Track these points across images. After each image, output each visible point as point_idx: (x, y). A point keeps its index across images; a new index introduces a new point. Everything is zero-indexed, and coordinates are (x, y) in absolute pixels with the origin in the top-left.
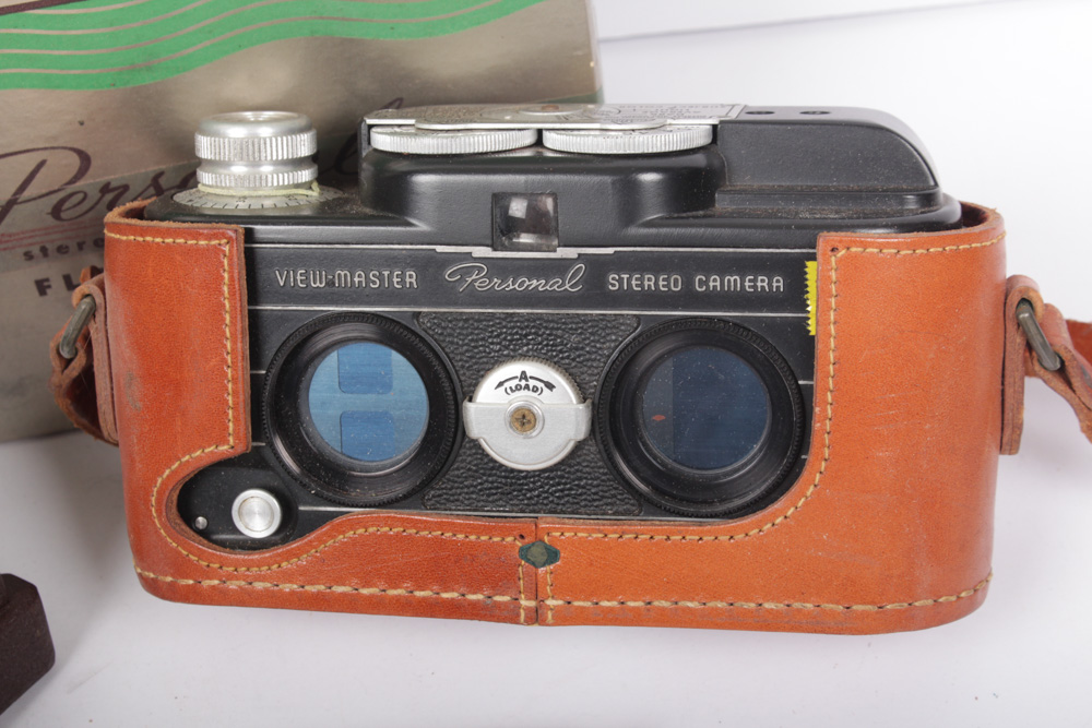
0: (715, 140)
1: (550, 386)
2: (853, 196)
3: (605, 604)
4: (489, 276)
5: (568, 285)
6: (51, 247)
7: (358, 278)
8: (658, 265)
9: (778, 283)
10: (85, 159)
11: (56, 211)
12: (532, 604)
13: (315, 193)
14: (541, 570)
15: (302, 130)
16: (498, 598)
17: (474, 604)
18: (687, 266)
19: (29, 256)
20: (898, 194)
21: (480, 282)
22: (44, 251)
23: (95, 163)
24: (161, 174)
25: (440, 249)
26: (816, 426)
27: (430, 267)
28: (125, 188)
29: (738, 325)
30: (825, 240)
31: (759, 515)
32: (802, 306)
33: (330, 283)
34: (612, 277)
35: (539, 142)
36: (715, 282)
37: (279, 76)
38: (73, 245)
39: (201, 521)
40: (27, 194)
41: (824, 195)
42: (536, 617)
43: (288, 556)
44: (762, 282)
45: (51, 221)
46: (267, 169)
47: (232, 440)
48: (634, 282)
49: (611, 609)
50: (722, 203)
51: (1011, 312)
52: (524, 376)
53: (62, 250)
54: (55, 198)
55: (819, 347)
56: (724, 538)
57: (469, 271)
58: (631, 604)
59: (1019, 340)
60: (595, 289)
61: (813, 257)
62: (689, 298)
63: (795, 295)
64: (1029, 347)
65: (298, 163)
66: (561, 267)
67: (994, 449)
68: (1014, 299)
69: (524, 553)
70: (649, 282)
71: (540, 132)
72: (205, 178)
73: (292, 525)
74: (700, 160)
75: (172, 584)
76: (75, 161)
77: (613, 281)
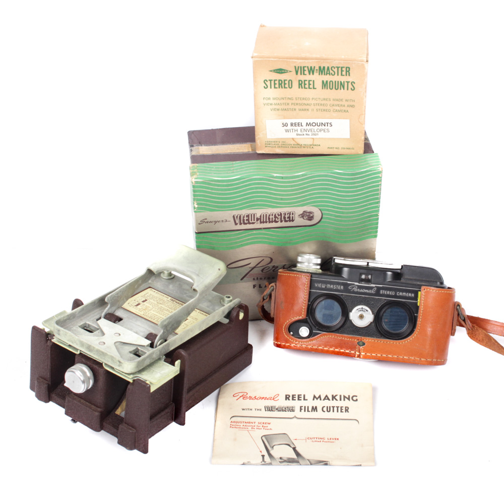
0: (402, 268)
1: (367, 311)
2: (428, 281)
3: (373, 354)
4: (357, 288)
5: (373, 292)
6: (259, 278)
7: (332, 286)
8: (390, 289)
9: (413, 295)
10: (272, 260)
11: (262, 270)
12: (358, 354)
13: (320, 271)
14: (361, 347)
15: (319, 258)
16: (352, 352)
17: (347, 353)
18: (396, 290)
19: (254, 279)
20: (436, 282)
21: (356, 289)
22: (257, 278)
23: (273, 261)
24: (285, 265)
25: (348, 282)
26: (418, 322)
27: (346, 285)
28: (277, 267)
29: (404, 302)
30: (423, 288)
31: (405, 339)
32: (417, 300)
33: (326, 287)
34: (381, 291)
35: (368, 265)
36: (401, 294)
37: (313, 247)
38: (263, 278)
39: (292, 333)
40: (258, 266)
41: (422, 281)
42: (359, 356)
43: (310, 341)
44: (410, 295)
45: (261, 272)
46: (311, 265)
47: (303, 316)
48: (385, 292)
49: (374, 356)
50: (402, 280)
51: (455, 307)
52: (362, 308)
53: (261, 279)
54: (263, 267)
55: (420, 308)
56: (398, 343)
57: (353, 287)
58: (378, 355)
59: (457, 312)
60: (378, 293)
61: (420, 291)
62: (395, 296)
63: (416, 298)
64: (458, 315)
65: (317, 264)
66: (371, 288)
67: (450, 334)
68: (457, 304)
69: (358, 343)
70: (388, 292)
71: (368, 263)
72: (299, 265)
73: (311, 334)
74: (399, 271)
75: (284, 345)
76: (270, 260)
77: (381, 292)
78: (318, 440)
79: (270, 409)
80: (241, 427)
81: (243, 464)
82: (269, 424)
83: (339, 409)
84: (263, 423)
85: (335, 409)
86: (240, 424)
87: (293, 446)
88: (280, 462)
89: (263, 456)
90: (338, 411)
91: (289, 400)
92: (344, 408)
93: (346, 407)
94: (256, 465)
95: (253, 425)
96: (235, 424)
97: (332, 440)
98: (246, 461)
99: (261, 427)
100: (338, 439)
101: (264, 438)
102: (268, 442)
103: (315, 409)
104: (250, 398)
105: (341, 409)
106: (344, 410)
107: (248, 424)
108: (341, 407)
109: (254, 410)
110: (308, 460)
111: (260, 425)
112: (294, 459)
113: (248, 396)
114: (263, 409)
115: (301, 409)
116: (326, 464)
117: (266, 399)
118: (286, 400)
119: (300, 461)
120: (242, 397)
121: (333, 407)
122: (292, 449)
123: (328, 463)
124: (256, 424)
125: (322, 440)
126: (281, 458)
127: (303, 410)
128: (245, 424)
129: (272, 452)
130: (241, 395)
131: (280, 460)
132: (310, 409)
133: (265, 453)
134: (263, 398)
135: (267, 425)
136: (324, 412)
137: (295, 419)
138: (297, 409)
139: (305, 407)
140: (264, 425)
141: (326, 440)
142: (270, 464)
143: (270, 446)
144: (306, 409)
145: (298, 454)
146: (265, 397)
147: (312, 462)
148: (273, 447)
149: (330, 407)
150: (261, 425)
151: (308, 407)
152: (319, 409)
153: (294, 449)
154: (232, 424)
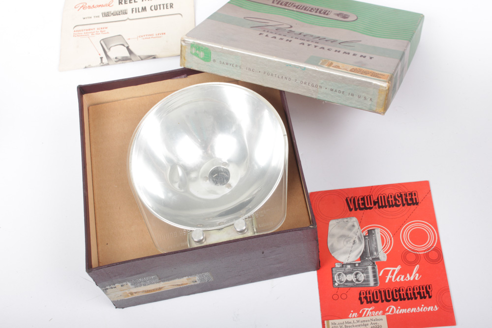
78: (148, 37)
79: (106, 15)
80: (83, 34)
81: (86, 68)
82: (106, 28)
83: (165, 6)
84: (102, 28)
85: (162, 6)
86: (81, 32)
87: (126, 46)
88: (116, 61)
89: (101, 58)
90: (164, 8)
91: (122, 4)
92: (169, 5)
93: (170, 4)
94: (96, 66)
95: (93, 31)
96: (78, 32)
97: (160, 36)
98: (87, 65)
99: (100, 32)
100: (165, 34)
101: (102, 42)
102: (105, 45)
103: (144, 9)
104: (89, 7)
105: (167, 6)
106: (169, 7)
107: (88, 31)
108: (167, 4)
109: (93, 17)
110: (139, 56)
111: (98, 30)
112: (127, 57)
113: (87, 6)
114: (101, 16)
115: (133, 11)
116: (155, 58)
117: (102, 6)
118: (119, 4)
119: (132, 58)
120: (82, 8)
121: (160, 5)
122: (125, 48)
123: (156, 56)
124: (96, 30)
125: (151, 37)
126: (116, 58)
127: (134, 12)
128: (86, 32)
129: (109, 53)
130: (81, 5)
131: (116, 60)
132: (140, 10)
133: (103, 55)
134: (100, 6)
135: (105, 29)
136: (152, 10)
137: (128, 21)
138: (129, 11)
139: (136, 9)
140: (102, 30)
141: (155, 36)
142: (108, 64)
143: (107, 48)
144: (137, 10)
145: (130, 52)
146: (101, 4)
147: (143, 58)
148: (109, 49)
149: (157, 6)
150: (100, 31)
151: (138, 8)
152: (148, 9)
153: (128, 48)
154: (76, 33)
